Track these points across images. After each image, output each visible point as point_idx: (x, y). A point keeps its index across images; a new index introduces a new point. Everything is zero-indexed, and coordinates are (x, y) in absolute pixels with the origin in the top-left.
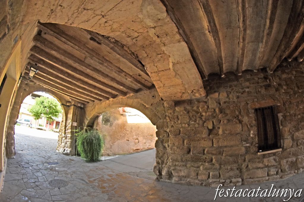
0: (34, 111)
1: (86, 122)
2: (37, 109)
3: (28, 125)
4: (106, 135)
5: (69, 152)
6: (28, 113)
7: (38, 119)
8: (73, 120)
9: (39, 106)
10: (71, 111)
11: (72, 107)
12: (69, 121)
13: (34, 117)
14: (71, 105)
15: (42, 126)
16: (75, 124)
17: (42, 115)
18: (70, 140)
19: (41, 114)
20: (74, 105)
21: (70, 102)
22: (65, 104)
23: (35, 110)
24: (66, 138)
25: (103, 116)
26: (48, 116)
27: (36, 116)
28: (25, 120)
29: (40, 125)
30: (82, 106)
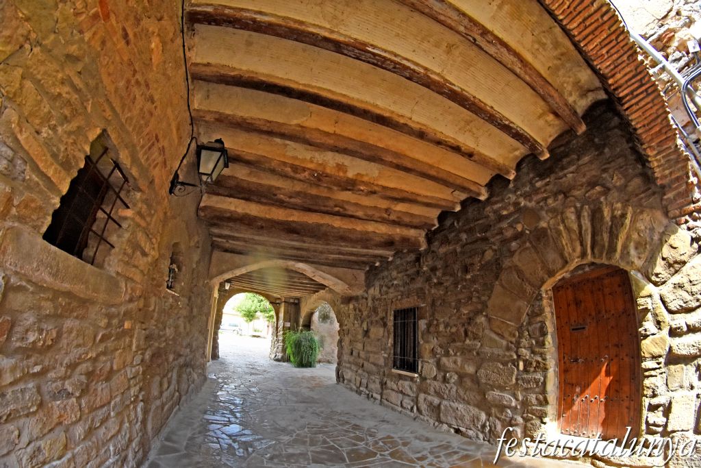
0: (244, 309)
1: (301, 321)
2: (248, 306)
3: (235, 332)
4: (325, 337)
5: (280, 357)
6: (234, 312)
7: (251, 320)
8: (285, 320)
9: (250, 301)
10: (282, 310)
11: (283, 304)
12: (281, 322)
13: (245, 319)
14: (282, 302)
15: (258, 331)
16: (288, 325)
17: (258, 314)
18: (281, 344)
19: (256, 312)
20: (285, 302)
21: (279, 299)
22: (274, 301)
23: (244, 307)
24: (278, 342)
25: (320, 312)
26: (267, 315)
27: (248, 316)
28: (230, 325)
29: (255, 331)
30: (296, 301)
